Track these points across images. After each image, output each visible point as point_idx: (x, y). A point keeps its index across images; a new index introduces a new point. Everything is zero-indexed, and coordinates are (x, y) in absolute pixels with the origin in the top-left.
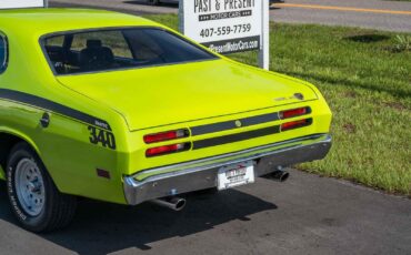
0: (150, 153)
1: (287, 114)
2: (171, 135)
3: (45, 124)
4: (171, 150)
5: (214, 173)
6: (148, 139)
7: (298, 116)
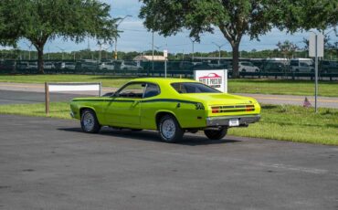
0: (213, 112)
1: (247, 106)
2: (217, 108)
3: (178, 106)
4: (217, 112)
5: (228, 120)
6: (213, 108)
7: (251, 108)
